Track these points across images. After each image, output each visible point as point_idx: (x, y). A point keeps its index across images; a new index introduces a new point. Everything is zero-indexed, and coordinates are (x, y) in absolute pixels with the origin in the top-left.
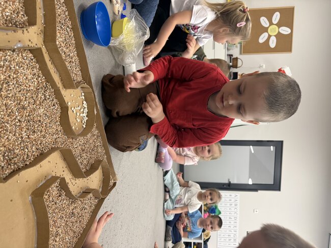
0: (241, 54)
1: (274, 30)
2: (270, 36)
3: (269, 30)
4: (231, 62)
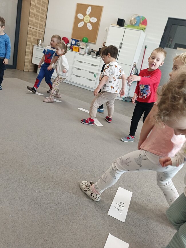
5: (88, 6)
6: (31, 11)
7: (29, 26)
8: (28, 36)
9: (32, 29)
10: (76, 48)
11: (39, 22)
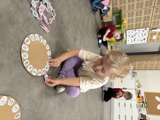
0: (147, 114)
4: (142, 117)
6: (156, 61)
7: (144, 61)
8: (137, 62)
9: (142, 63)
10: (140, 100)
11: (149, 66)
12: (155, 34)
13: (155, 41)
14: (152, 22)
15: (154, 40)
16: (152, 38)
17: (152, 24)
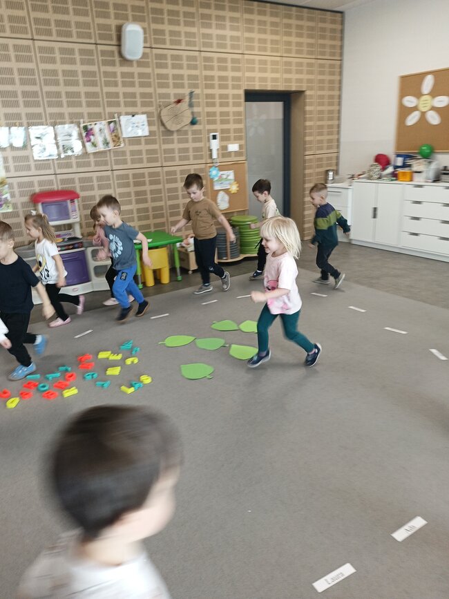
1: (426, 103)
2: (433, 108)
3: (424, 110)
5: (424, 75)
7: (307, 153)
8: (307, 171)
9: (312, 157)
10: (404, 173)
11: (325, 137)
12: (224, 148)
13: (243, 142)
14: (196, 162)
15: (241, 147)
16: (235, 152)
17: (199, 161)
